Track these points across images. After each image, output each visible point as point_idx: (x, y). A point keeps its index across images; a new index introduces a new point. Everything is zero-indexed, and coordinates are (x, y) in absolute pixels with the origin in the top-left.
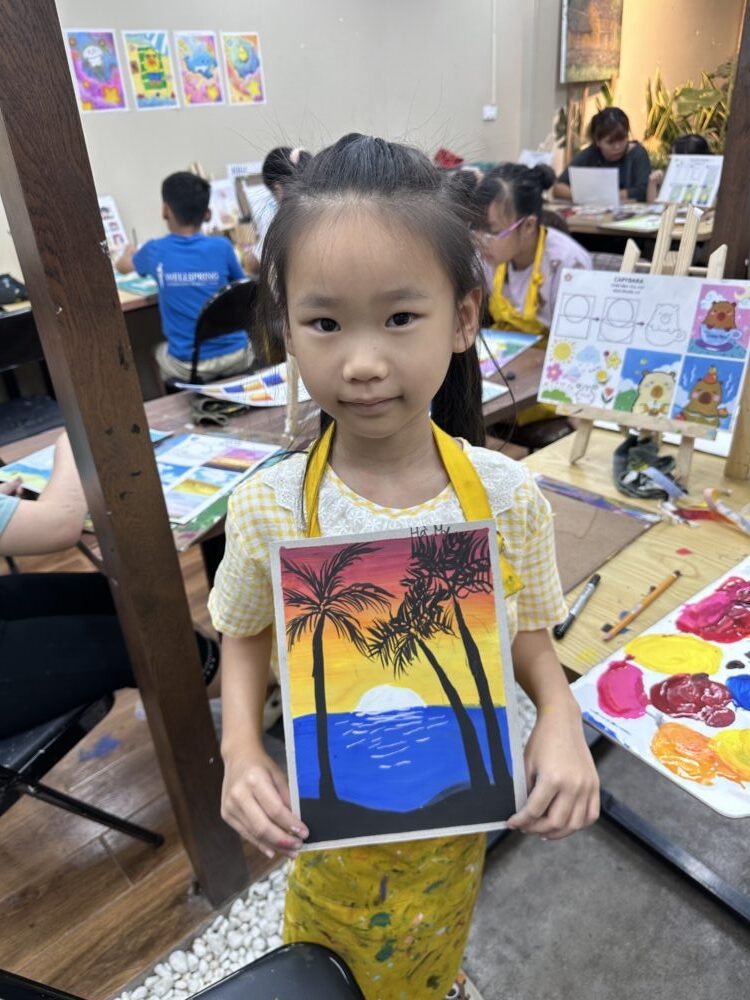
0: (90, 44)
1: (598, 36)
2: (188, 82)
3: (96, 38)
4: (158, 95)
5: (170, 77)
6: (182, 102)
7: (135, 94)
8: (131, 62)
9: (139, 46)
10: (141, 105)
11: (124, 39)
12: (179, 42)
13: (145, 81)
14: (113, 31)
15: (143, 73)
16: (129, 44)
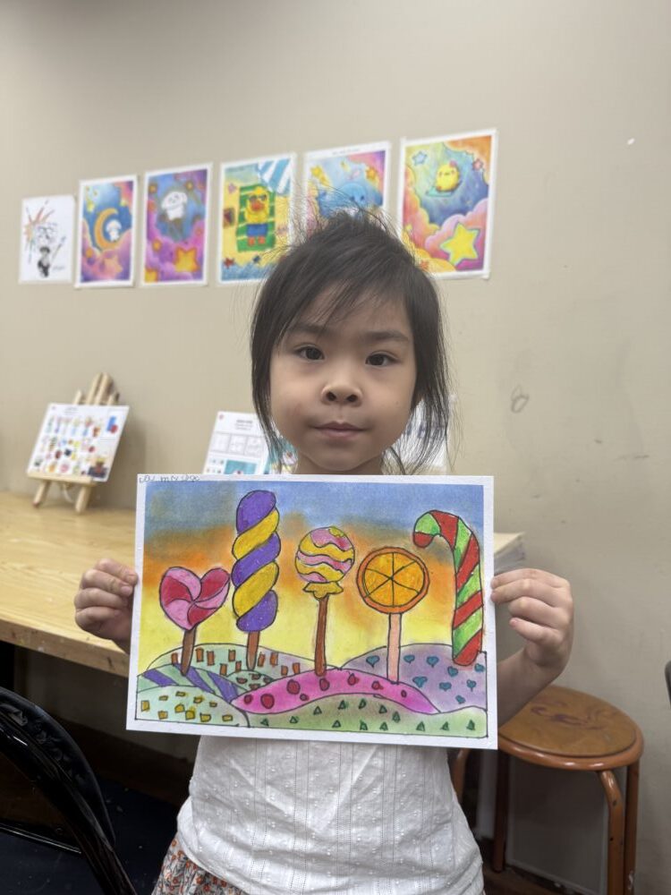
0: (174, 190)
4: (257, 259)
5: (283, 230)
8: (225, 211)
9: (244, 185)
10: (226, 276)
11: (223, 176)
12: (312, 169)
13: (241, 238)
14: (208, 166)
15: (241, 225)
16: (228, 184)
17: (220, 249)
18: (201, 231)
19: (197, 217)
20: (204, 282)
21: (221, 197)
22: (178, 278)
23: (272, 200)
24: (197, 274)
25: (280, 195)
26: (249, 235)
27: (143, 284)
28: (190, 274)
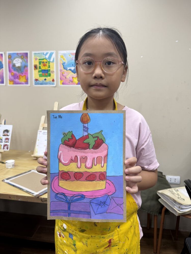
0: (17, 58)
2: (62, 74)
3: (20, 55)
4: (45, 80)
5: (53, 72)
6: (58, 83)
7: (34, 79)
8: (34, 65)
9: (40, 58)
10: (36, 84)
11: (33, 55)
12: (60, 56)
13: (40, 73)
14: (28, 52)
15: (40, 70)
16: (35, 58)
17: (34, 76)
18: (27, 71)
19: (26, 66)
20: (29, 85)
21: (33, 61)
22: (20, 84)
23: (49, 63)
24: (27, 83)
25: (51, 62)
26: (42, 72)
27: (9, 85)
28: (24, 83)
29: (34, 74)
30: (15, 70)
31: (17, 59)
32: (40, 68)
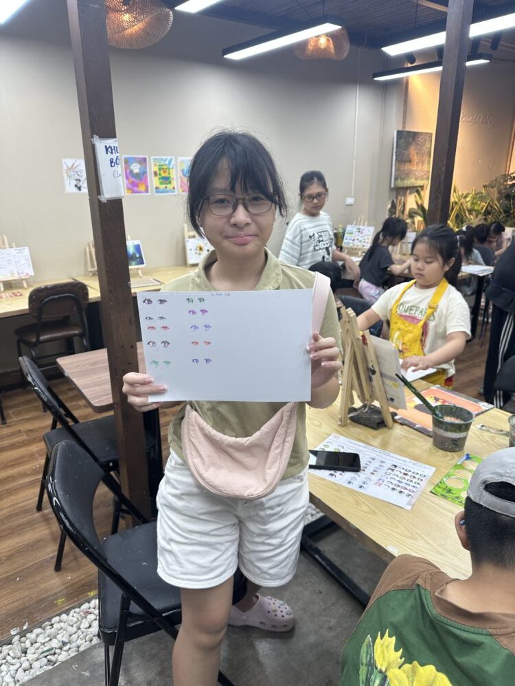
0: (135, 162)
1: (415, 163)
2: (182, 182)
3: (138, 160)
4: (166, 187)
5: (173, 179)
6: (178, 192)
7: (154, 186)
8: (154, 172)
9: (159, 164)
10: (157, 192)
11: (152, 160)
12: (179, 162)
13: (160, 181)
14: (147, 157)
15: (160, 177)
16: (155, 163)
17: (154, 184)
18: (146, 177)
19: (145, 173)
20: (149, 194)
21: (152, 167)
22: (140, 192)
23: (169, 170)
24: (147, 191)
25: (171, 168)
26: (163, 180)
27: (127, 194)
28: (144, 191)
29: (155, 182)
30: (132, 177)
31: (135, 164)
32: (160, 174)
